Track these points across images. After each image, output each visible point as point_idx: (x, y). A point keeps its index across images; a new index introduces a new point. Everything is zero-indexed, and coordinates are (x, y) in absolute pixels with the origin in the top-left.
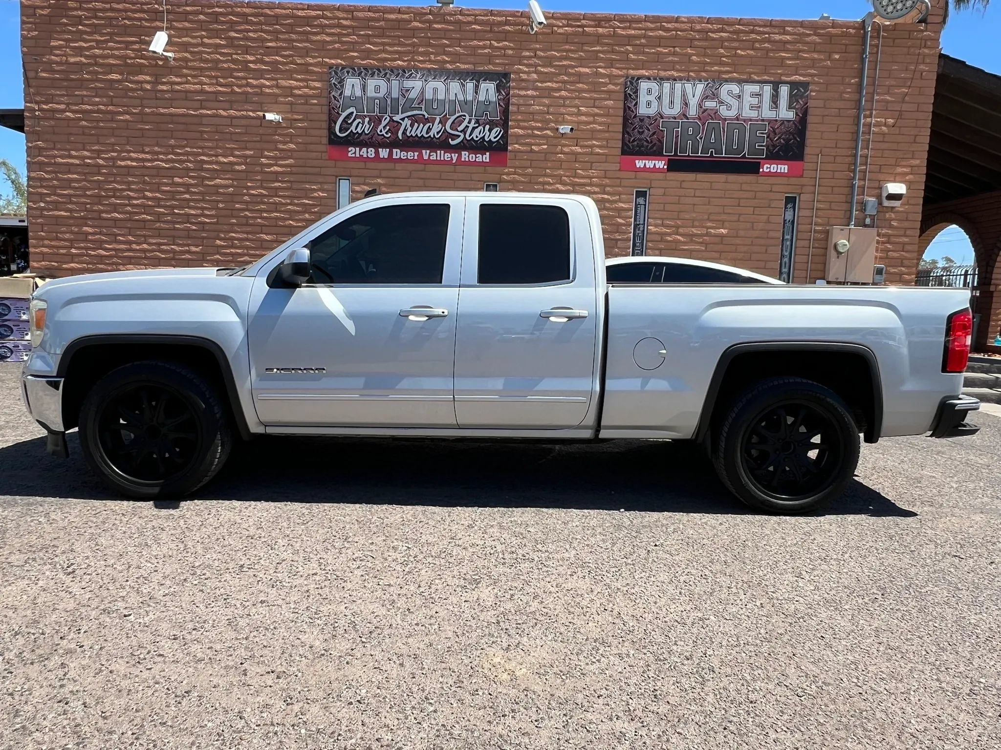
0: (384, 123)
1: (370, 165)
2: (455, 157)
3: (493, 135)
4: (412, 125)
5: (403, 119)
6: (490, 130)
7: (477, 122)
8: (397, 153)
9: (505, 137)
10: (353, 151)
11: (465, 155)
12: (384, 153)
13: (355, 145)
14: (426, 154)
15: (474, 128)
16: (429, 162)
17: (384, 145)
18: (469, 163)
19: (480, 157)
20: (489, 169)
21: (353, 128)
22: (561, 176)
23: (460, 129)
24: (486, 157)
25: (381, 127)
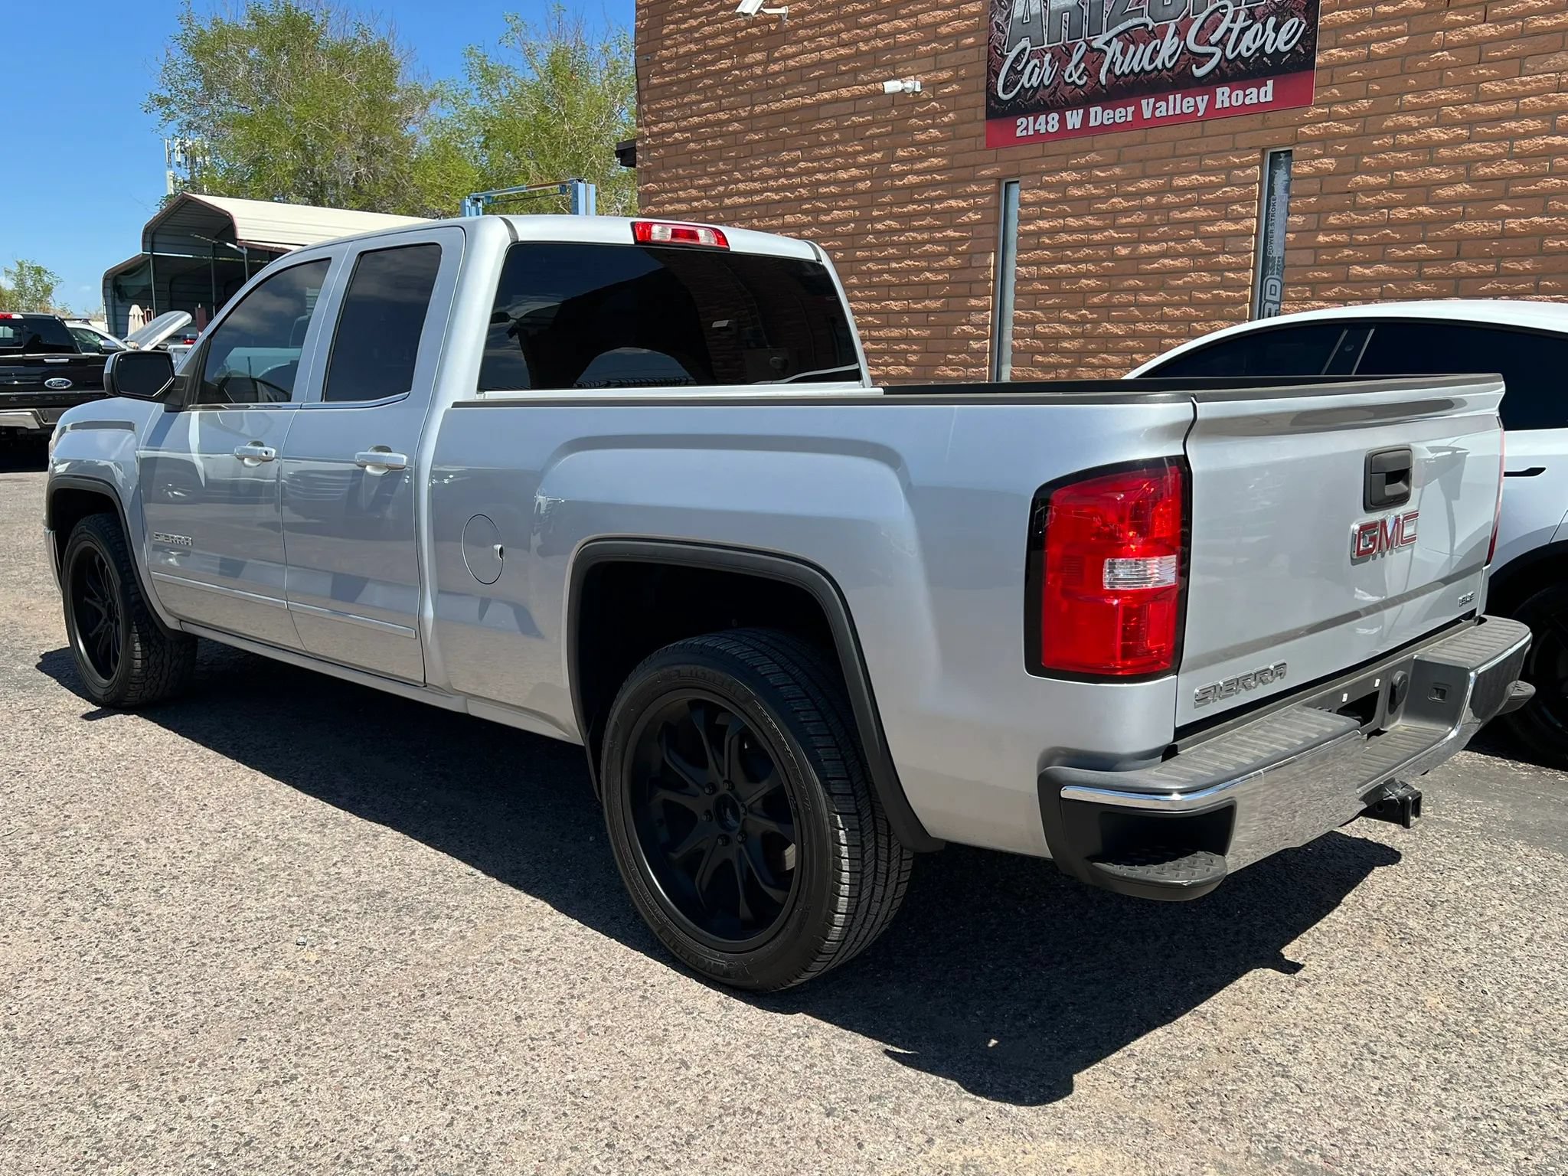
0: (1076, 58)
1: (1052, 147)
2: (1202, 102)
3: (1281, 39)
4: (1124, 52)
5: (1108, 43)
6: (1277, 29)
7: (1251, 15)
8: (1098, 115)
9: (1309, 39)
10: (1024, 126)
11: (1224, 96)
12: (1074, 119)
13: (1025, 113)
14: (1147, 106)
15: (1243, 31)
16: (1155, 122)
17: (1073, 105)
18: (1231, 111)
19: (1253, 96)
20: (1274, 117)
21: (1024, 80)
22: (1437, 106)
23: (1214, 39)
24: (1267, 92)
25: (1071, 67)
